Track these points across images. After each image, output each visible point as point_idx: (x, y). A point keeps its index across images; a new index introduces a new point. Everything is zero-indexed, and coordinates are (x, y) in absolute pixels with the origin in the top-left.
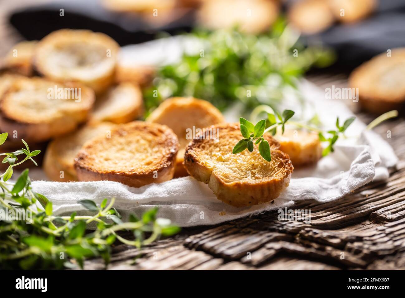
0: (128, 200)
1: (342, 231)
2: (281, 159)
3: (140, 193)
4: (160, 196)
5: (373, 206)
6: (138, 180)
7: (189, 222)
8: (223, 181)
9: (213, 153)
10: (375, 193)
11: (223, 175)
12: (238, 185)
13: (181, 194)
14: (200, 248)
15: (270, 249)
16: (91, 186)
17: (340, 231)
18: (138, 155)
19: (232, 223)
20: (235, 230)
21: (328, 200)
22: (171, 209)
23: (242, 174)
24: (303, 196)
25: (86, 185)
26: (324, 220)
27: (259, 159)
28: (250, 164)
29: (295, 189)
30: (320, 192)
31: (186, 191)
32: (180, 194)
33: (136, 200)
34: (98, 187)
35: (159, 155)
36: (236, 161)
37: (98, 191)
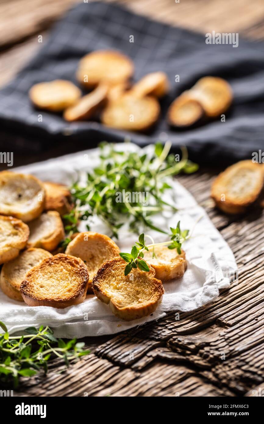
0: (57, 320)
1: (198, 335)
2: (156, 285)
3: (64, 313)
4: (78, 315)
5: (219, 312)
6: (63, 304)
7: (98, 333)
8: (117, 307)
9: (111, 283)
10: (221, 299)
11: (117, 303)
12: (127, 310)
13: (92, 313)
14: (104, 356)
15: (149, 357)
16: (32, 310)
17: (195, 335)
18: (62, 283)
19: (125, 332)
20: (128, 339)
21: (188, 310)
22: (85, 324)
23: (130, 299)
24: (172, 308)
25: (29, 310)
26: (186, 328)
27: (141, 286)
28: (135, 291)
29: (167, 303)
30: (183, 304)
31: (95, 310)
32: (90, 313)
33: (63, 320)
34: (37, 312)
35: (75, 282)
36: (126, 289)
37: (37, 314)
